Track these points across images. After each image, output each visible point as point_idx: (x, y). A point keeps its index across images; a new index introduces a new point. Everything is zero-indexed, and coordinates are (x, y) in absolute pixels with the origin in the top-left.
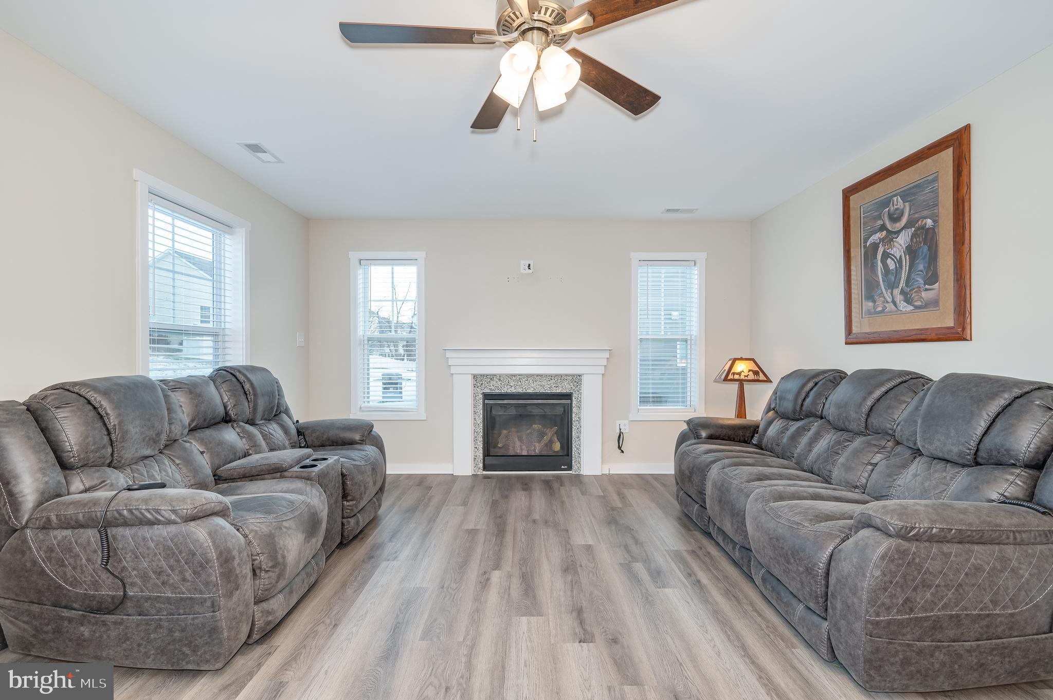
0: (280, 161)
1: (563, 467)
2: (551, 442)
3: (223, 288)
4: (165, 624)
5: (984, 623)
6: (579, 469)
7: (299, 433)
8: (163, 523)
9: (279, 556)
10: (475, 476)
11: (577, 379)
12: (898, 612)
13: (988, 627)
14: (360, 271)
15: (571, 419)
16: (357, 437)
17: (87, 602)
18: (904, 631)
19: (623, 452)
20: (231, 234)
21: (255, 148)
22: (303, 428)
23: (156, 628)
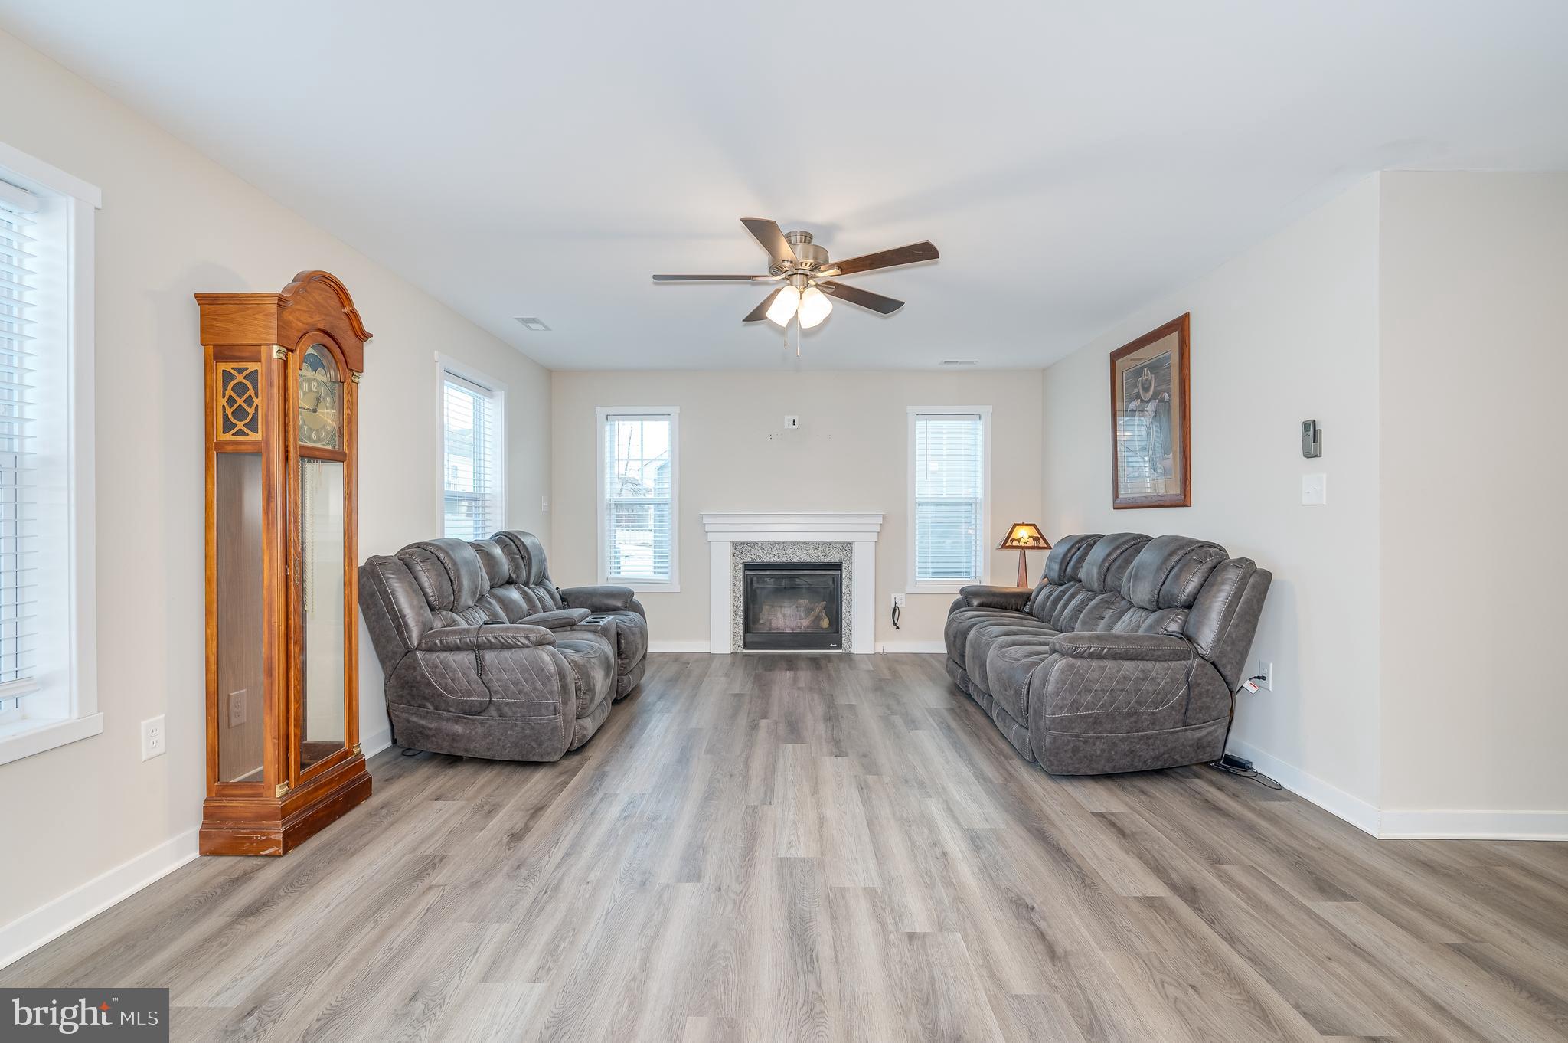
0: (548, 329)
1: (832, 645)
2: (818, 618)
3: (482, 452)
4: (519, 723)
5: (1132, 719)
6: (850, 647)
7: (563, 599)
8: (520, 647)
9: (592, 684)
10: (734, 654)
11: (847, 547)
12: (1067, 711)
13: (1135, 722)
14: (607, 428)
15: (841, 592)
16: (619, 604)
17: (461, 707)
18: (1073, 725)
19: (898, 628)
20: (491, 397)
21: (526, 321)
22: (566, 594)
23: (512, 726)
